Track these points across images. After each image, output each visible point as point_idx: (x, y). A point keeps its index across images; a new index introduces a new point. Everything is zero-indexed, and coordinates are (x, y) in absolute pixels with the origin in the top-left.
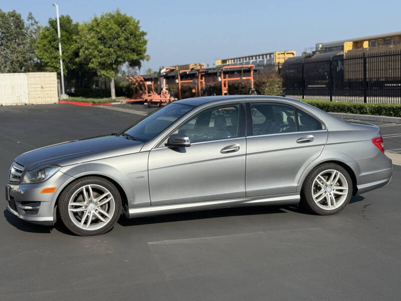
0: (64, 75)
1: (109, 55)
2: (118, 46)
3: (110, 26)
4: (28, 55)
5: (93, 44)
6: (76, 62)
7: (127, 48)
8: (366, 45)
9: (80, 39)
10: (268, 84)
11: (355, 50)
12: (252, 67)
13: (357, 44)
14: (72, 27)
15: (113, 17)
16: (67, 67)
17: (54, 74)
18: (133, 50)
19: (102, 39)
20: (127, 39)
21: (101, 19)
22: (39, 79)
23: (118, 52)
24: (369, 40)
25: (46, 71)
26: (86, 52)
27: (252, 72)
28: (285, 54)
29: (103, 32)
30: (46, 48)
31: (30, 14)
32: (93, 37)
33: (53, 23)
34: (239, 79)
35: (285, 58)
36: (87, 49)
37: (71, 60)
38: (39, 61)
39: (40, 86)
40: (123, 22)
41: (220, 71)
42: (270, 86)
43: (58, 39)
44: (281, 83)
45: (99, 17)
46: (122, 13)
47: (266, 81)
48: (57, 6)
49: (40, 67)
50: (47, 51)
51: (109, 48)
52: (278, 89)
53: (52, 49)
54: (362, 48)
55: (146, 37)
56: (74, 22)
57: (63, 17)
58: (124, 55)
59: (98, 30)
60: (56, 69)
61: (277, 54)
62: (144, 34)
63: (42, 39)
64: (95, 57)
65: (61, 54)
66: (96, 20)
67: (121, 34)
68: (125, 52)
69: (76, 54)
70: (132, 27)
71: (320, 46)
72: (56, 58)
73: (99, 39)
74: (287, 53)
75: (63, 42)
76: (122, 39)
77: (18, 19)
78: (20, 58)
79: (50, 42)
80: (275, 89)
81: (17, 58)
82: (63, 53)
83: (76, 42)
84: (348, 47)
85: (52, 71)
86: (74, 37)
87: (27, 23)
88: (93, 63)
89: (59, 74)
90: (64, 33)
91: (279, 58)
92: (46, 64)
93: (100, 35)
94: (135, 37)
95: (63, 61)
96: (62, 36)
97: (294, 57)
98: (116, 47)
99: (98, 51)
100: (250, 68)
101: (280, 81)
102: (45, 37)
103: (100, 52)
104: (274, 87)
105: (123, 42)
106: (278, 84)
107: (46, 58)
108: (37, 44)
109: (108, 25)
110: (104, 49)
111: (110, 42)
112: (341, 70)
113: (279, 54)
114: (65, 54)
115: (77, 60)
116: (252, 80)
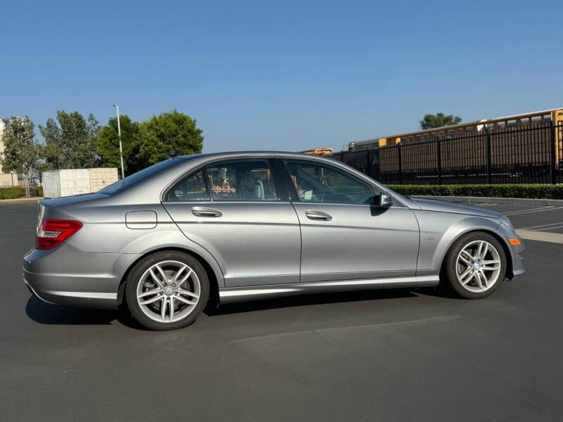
0: (125, 171)
1: (168, 151)
2: (177, 142)
3: (168, 124)
4: (90, 153)
5: (152, 141)
6: (136, 158)
7: (185, 144)
8: (398, 140)
9: (140, 136)
11: (389, 145)
13: (390, 140)
14: (131, 127)
15: (170, 116)
16: (127, 163)
17: (115, 170)
18: (191, 147)
19: (161, 137)
20: (184, 136)
21: (160, 118)
22: (100, 174)
23: (177, 148)
24: (401, 137)
25: (107, 166)
26: (146, 148)
29: (162, 130)
30: (107, 145)
31: (91, 115)
32: (152, 135)
33: (113, 122)
36: (147, 145)
37: (131, 157)
38: (100, 158)
39: (101, 181)
40: (181, 121)
43: (118, 137)
45: (157, 117)
46: (180, 112)
48: (117, 107)
49: (101, 164)
50: (108, 149)
51: (168, 144)
53: (112, 146)
55: (202, 135)
56: (132, 122)
57: (123, 117)
58: (183, 150)
59: (158, 128)
60: (117, 165)
62: (199, 131)
63: (103, 137)
64: (154, 153)
65: (121, 150)
66: (155, 119)
67: (179, 131)
68: (184, 149)
69: (136, 151)
70: (190, 125)
71: (353, 144)
72: (117, 154)
73: (158, 136)
74: (326, 151)
75: (123, 140)
76: (180, 136)
77: (79, 119)
78: (82, 156)
79: (111, 140)
81: (79, 155)
82: (123, 150)
83: (136, 140)
84: (383, 143)
85: (113, 167)
86: (134, 135)
87: (88, 123)
88: (152, 158)
89: (120, 170)
90: (124, 132)
92: (107, 160)
93: (159, 133)
94: (192, 134)
95: (124, 157)
96: (122, 134)
98: (174, 144)
99: (157, 147)
102: (106, 135)
103: (159, 148)
105: (182, 139)
107: (107, 155)
108: (98, 142)
109: (166, 123)
110: (164, 145)
111: (168, 139)
112: (376, 163)
114: (125, 151)
115: (137, 156)
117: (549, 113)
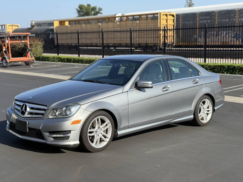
8: (67, 23)
10: (34, 45)
11: (61, 26)
12: (28, 34)
13: (62, 23)
24: (69, 21)
27: (28, 37)
28: (13, 26)
34: (20, 41)
35: (13, 29)
41: (7, 36)
42: (35, 47)
44: (42, 45)
47: (33, 43)
52: (40, 49)
54: (65, 26)
61: (7, 26)
71: (34, 22)
74: (14, 26)
80: (39, 49)
84: (56, 24)
91: (9, 29)
97: (19, 29)
100: (27, 35)
101: (41, 44)
104: (37, 48)
106: (40, 46)
112: (52, 38)
113: (9, 26)
116: (29, 43)
117: (157, 14)
